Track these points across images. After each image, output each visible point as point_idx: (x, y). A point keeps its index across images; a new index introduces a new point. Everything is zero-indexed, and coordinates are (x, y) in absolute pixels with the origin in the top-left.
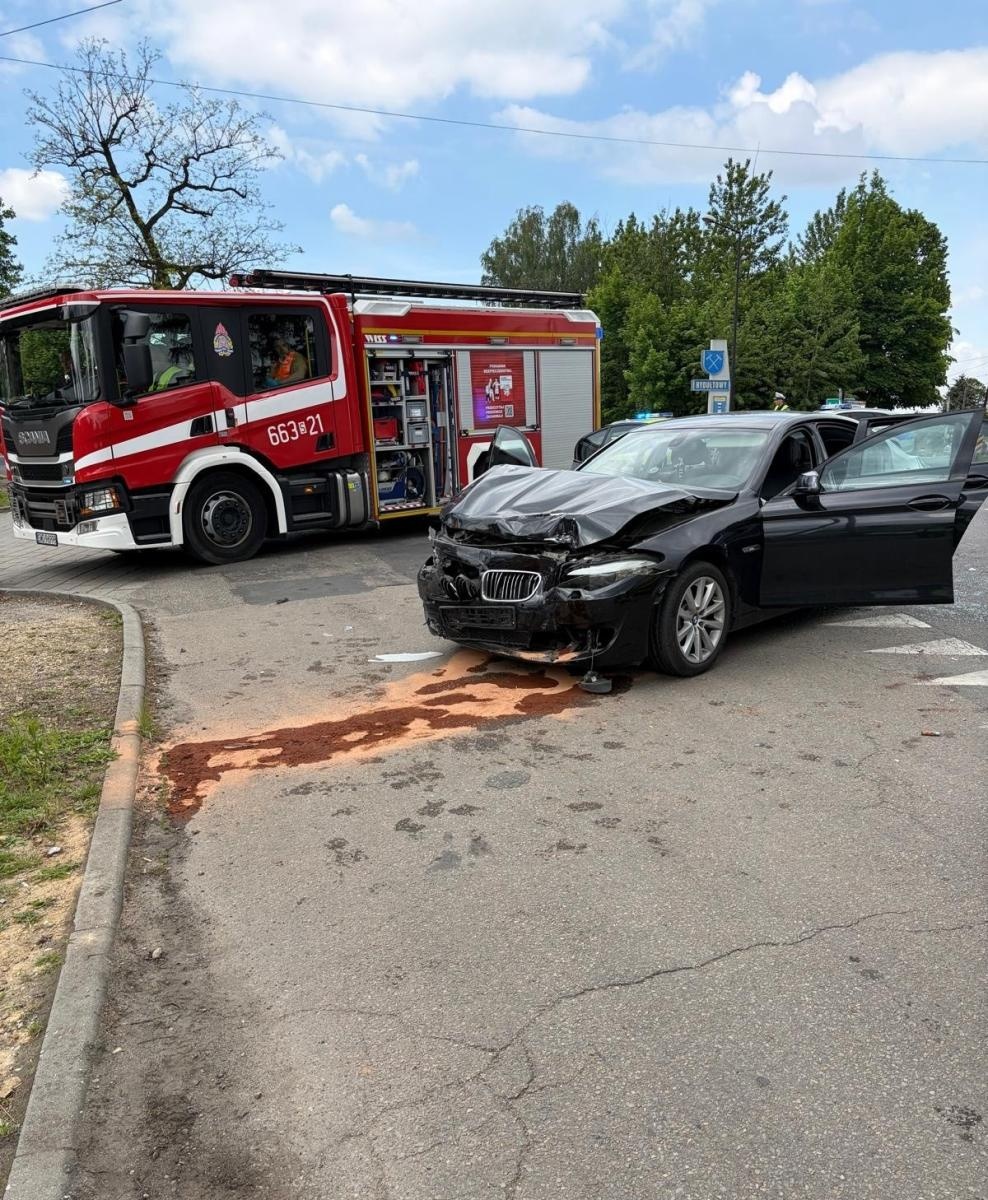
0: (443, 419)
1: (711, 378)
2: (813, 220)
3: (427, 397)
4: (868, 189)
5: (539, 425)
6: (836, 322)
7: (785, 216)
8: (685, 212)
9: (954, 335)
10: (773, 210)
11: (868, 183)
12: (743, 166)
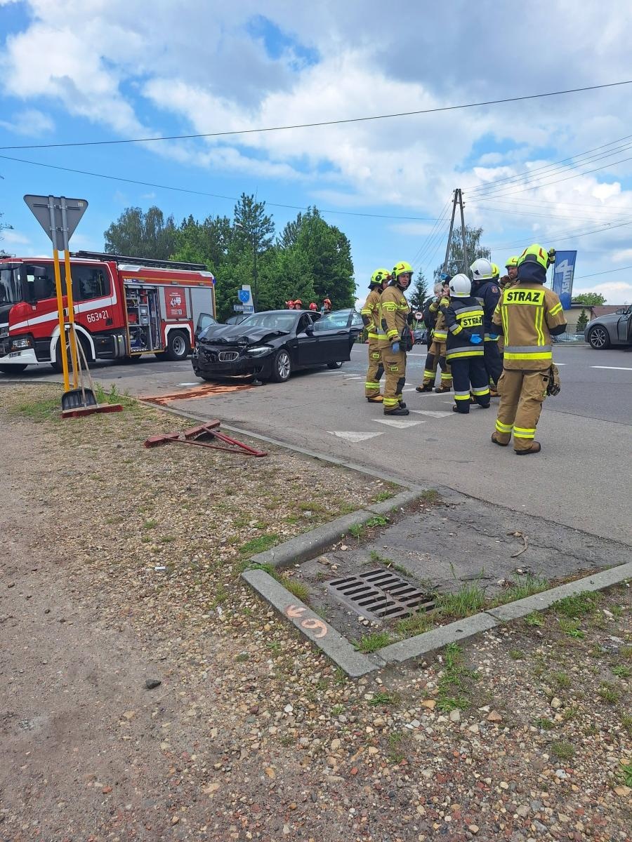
0: (154, 314)
1: (244, 304)
2: (286, 226)
3: (147, 305)
4: (312, 214)
5: (192, 318)
6: (302, 278)
7: (273, 224)
8: (222, 217)
9: (357, 286)
10: (267, 220)
11: (311, 211)
12: (250, 197)
